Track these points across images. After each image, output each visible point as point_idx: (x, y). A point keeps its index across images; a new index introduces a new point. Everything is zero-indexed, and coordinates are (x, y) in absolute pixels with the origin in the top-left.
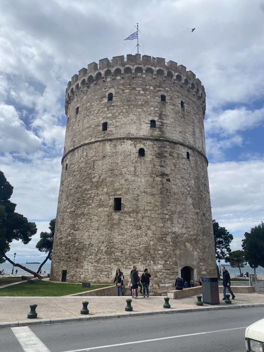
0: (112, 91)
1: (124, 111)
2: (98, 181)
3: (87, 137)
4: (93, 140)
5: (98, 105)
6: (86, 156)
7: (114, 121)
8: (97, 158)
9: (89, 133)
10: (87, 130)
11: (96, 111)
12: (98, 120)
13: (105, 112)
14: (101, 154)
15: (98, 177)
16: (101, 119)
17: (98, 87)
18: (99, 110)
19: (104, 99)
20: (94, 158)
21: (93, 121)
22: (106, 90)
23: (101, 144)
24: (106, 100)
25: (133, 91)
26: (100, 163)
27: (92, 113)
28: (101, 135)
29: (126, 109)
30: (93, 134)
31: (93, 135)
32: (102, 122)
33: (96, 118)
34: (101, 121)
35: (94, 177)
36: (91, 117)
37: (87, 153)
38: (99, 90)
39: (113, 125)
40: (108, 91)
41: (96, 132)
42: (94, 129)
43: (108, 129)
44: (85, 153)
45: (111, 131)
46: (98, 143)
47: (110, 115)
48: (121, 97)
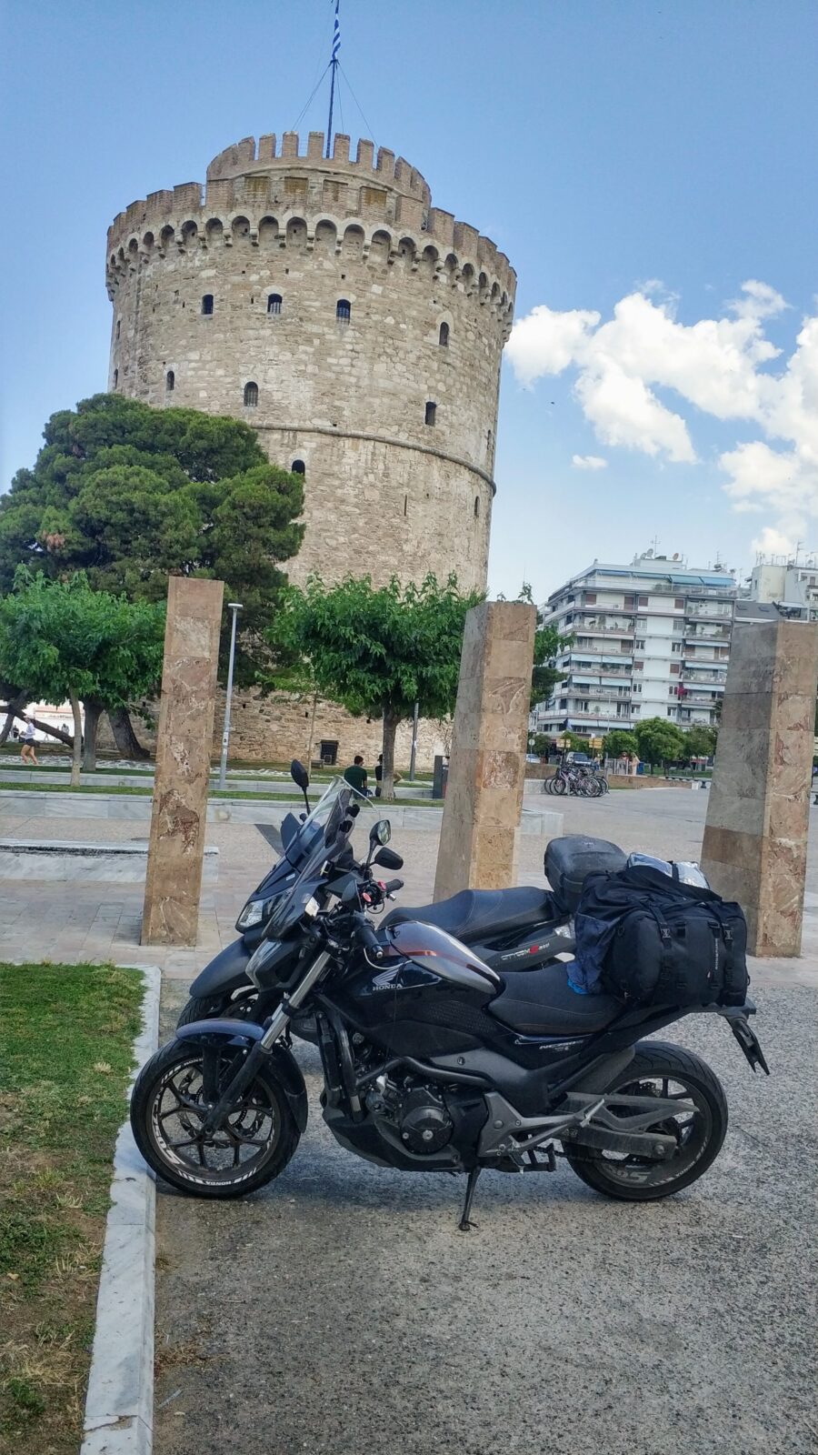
0: (447, 317)
1: (465, 389)
2: (415, 554)
3: (388, 422)
4: (403, 438)
5: (416, 339)
6: (386, 475)
7: (448, 407)
8: (413, 494)
9: (392, 413)
10: (386, 400)
11: (412, 358)
12: (416, 386)
13: (433, 373)
14: (421, 487)
15: (415, 543)
16: (425, 387)
17: (419, 285)
18: (419, 358)
19: (431, 332)
20: (406, 491)
21: (404, 381)
22: (438, 307)
23: (424, 458)
24: (434, 338)
25: (478, 342)
26: (420, 508)
27: (401, 354)
28: (422, 432)
29: (467, 385)
30: (404, 420)
31: (405, 424)
32: (428, 398)
33: (412, 377)
34: (425, 393)
35: (407, 540)
36: (399, 366)
37: (386, 468)
38: (421, 296)
39: (447, 418)
40: (439, 312)
41: (411, 418)
42: (406, 406)
43: (438, 426)
44: (381, 466)
45: (443, 433)
46: (417, 453)
47: (441, 387)
48: (462, 347)
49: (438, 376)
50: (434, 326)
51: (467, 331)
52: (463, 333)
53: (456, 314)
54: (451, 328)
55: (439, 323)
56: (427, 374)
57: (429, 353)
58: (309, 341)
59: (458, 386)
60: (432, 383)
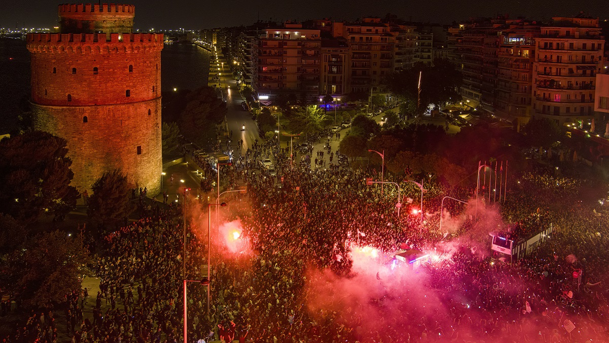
0: (132, 63)
1: (140, 81)
3: (113, 101)
4: (118, 103)
5: (121, 73)
6: (114, 116)
7: (134, 89)
8: (124, 119)
9: (114, 97)
10: (112, 94)
11: (120, 79)
12: (122, 87)
14: (126, 116)
15: (125, 133)
16: (125, 86)
17: (120, 57)
18: (122, 78)
19: (126, 69)
20: (121, 119)
21: (118, 86)
22: (127, 61)
23: (126, 107)
24: (127, 71)
25: (145, 64)
26: (127, 122)
27: (116, 79)
28: (125, 99)
29: (141, 79)
31: (119, 99)
33: (120, 85)
34: (125, 88)
35: (122, 133)
36: (115, 83)
37: (114, 114)
38: (121, 60)
39: (134, 92)
41: (121, 96)
42: (119, 94)
43: (130, 97)
44: (112, 113)
45: (133, 97)
47: (131, 84)
48: (138, 69)
49: (129, 81)
52: (138, 65)
54: (133, 65)
56: (125, 82)
57: (126, 76)
58: (85, 81)
59: (137, 81)
60: (127, 84)
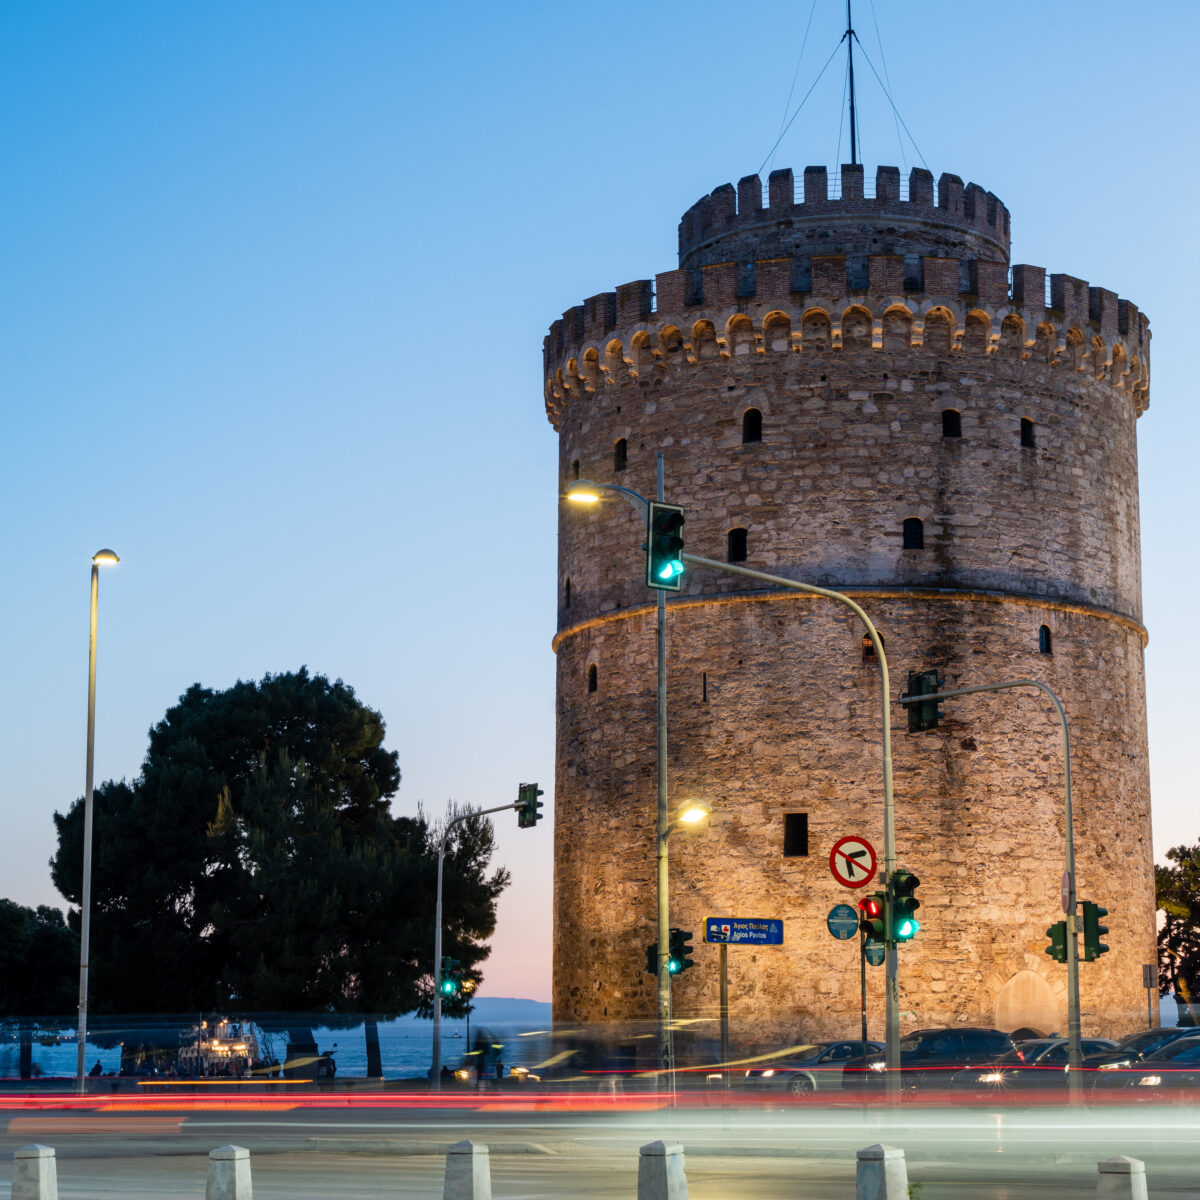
0: (760, 401)
1: (806, 483)
2: (724, 754)
4: (696, 595)
7: (770, 524)
8: (715, 669)
12: (709, 515)
13: (734, 487)
14: (727, 652)
15: (722, 738)
16: (722, 513)
18: (711, 477)
20: (702, 667)
22: (735, 393)
23: (728, 613)
24: (734, 438)
25: (836, 406)
26: (726, 686)
28: (723, 576)
29: (813, 477)
30: (695, 569)
31: (695, 574)
32: (727, 526)
33: (700, 506)
37: (675, 644)
38: (709, 390)
39: (768, 540)
40: (741, 398)
42: (696, 548)
43: (751, 557)
45: (764, 565)
47: (753, 500)
48: (792, 428)
49: (744, 488)
50: (732, 422)
51: (800, 400)
52: (793, 409)
53: (772, 388)
54: (765, 410)
55: (739, 415)
56: (725, 493)
57: (726, 461)
59: (788, 486)
60: (734, 501)
